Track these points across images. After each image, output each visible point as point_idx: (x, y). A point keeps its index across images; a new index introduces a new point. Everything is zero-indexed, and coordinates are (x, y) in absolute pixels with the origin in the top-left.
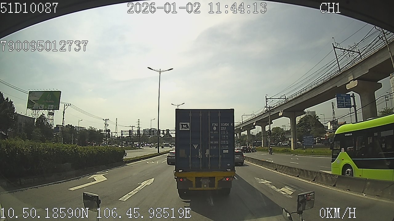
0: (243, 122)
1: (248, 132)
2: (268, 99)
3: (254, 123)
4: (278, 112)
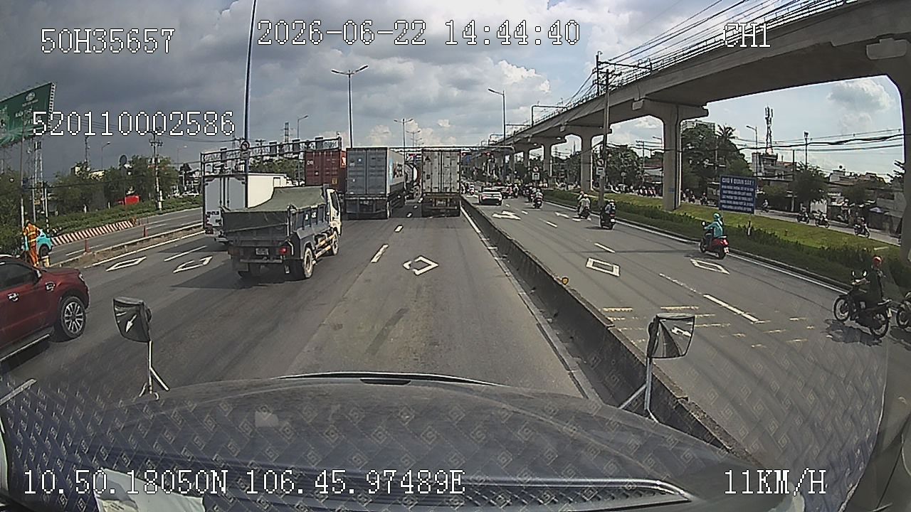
0: (534, 124)
1: (547, 152)
2: (603, 63)
3: (561, 125)
4: (632, 98)
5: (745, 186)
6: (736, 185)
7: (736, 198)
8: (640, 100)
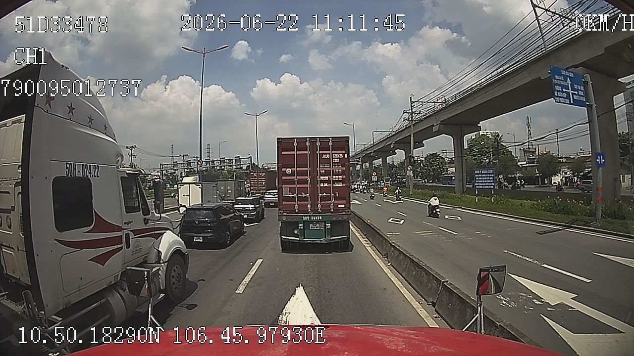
0: (375, 144)
1: (384, 161)
2: (414, 102)
3: (391, 144)
4: (432, 124)
5: (488, 174)
6: (484, 174)
7: (484, 181)
8: (437, 125)
